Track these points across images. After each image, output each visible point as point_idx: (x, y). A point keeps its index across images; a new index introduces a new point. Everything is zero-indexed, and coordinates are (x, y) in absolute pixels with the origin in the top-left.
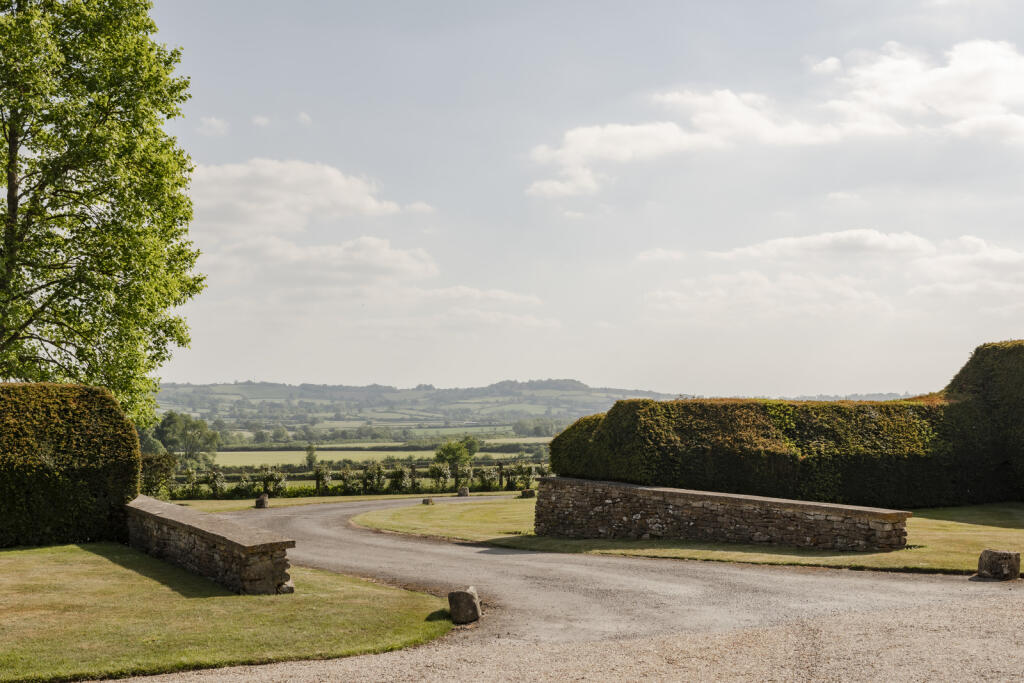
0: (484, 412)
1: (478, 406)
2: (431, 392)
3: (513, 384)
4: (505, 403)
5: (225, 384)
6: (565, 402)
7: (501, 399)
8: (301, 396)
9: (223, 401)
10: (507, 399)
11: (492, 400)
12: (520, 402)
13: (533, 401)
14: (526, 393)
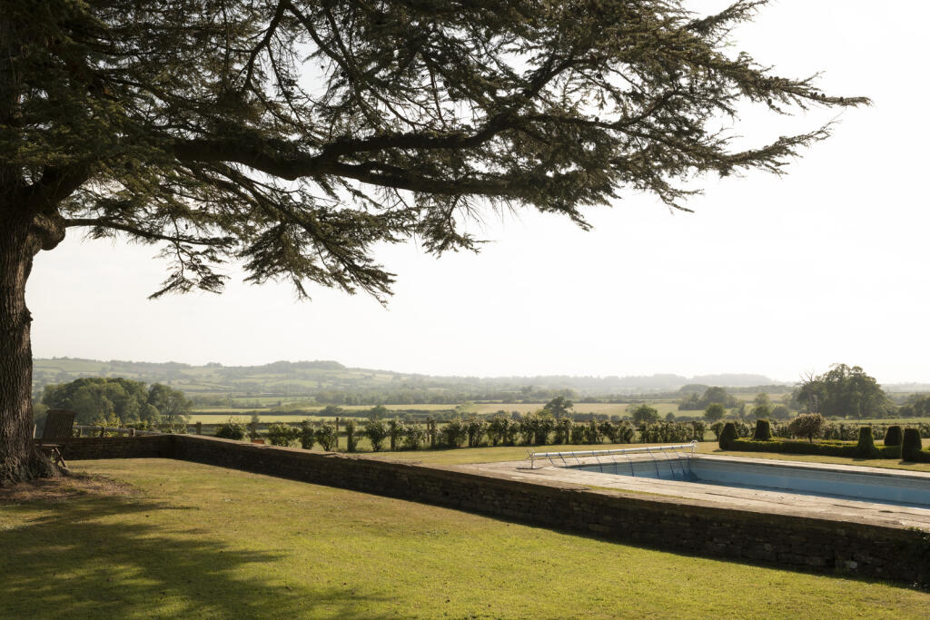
0: (268, 385)
1: (263, 381)
2: (219, 369)
3: (287, 363)
4: (283, 379)
5: (43, 359)
6: (330, 378)
7: (279, 375)
8: (112, 370)
9: (46, 374)
10: (284, 375)
11: (272, 376)
12: (294, 378)
13: (306, 377)
14: (299, 370)
